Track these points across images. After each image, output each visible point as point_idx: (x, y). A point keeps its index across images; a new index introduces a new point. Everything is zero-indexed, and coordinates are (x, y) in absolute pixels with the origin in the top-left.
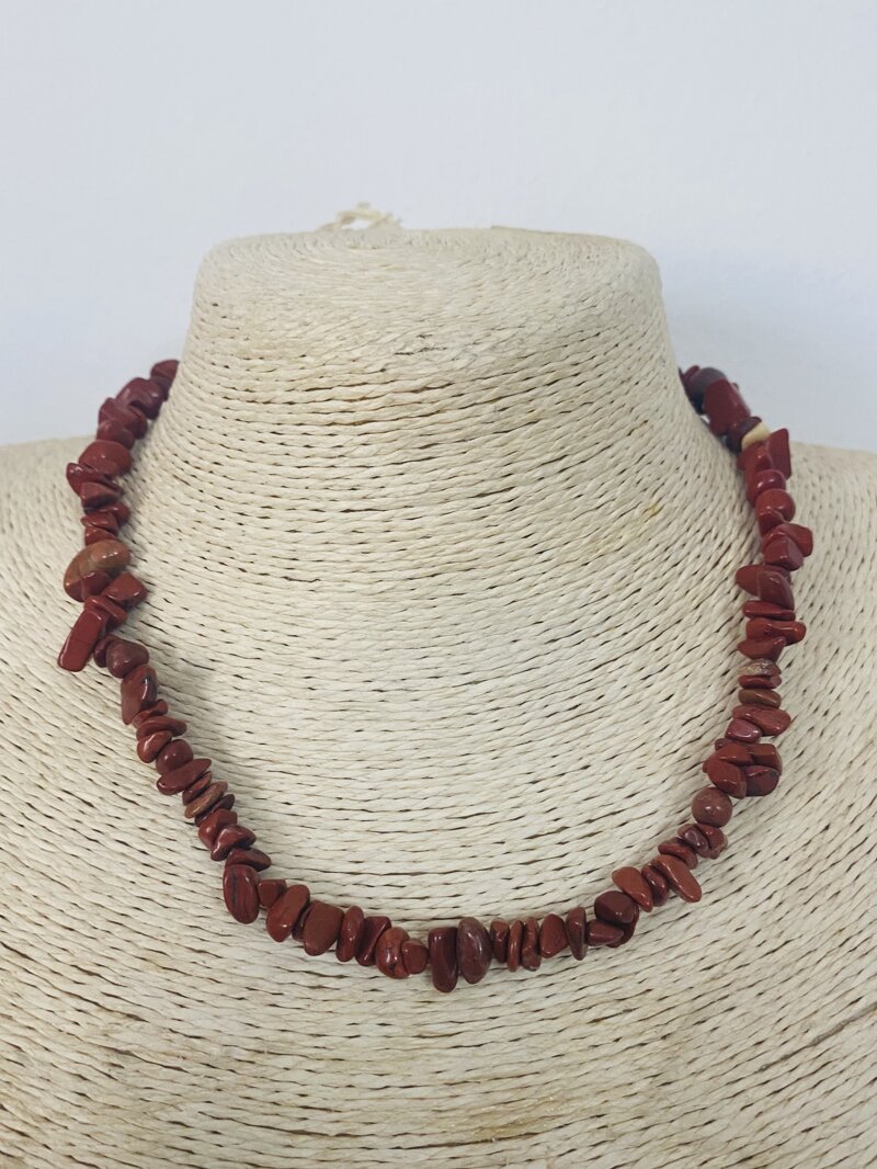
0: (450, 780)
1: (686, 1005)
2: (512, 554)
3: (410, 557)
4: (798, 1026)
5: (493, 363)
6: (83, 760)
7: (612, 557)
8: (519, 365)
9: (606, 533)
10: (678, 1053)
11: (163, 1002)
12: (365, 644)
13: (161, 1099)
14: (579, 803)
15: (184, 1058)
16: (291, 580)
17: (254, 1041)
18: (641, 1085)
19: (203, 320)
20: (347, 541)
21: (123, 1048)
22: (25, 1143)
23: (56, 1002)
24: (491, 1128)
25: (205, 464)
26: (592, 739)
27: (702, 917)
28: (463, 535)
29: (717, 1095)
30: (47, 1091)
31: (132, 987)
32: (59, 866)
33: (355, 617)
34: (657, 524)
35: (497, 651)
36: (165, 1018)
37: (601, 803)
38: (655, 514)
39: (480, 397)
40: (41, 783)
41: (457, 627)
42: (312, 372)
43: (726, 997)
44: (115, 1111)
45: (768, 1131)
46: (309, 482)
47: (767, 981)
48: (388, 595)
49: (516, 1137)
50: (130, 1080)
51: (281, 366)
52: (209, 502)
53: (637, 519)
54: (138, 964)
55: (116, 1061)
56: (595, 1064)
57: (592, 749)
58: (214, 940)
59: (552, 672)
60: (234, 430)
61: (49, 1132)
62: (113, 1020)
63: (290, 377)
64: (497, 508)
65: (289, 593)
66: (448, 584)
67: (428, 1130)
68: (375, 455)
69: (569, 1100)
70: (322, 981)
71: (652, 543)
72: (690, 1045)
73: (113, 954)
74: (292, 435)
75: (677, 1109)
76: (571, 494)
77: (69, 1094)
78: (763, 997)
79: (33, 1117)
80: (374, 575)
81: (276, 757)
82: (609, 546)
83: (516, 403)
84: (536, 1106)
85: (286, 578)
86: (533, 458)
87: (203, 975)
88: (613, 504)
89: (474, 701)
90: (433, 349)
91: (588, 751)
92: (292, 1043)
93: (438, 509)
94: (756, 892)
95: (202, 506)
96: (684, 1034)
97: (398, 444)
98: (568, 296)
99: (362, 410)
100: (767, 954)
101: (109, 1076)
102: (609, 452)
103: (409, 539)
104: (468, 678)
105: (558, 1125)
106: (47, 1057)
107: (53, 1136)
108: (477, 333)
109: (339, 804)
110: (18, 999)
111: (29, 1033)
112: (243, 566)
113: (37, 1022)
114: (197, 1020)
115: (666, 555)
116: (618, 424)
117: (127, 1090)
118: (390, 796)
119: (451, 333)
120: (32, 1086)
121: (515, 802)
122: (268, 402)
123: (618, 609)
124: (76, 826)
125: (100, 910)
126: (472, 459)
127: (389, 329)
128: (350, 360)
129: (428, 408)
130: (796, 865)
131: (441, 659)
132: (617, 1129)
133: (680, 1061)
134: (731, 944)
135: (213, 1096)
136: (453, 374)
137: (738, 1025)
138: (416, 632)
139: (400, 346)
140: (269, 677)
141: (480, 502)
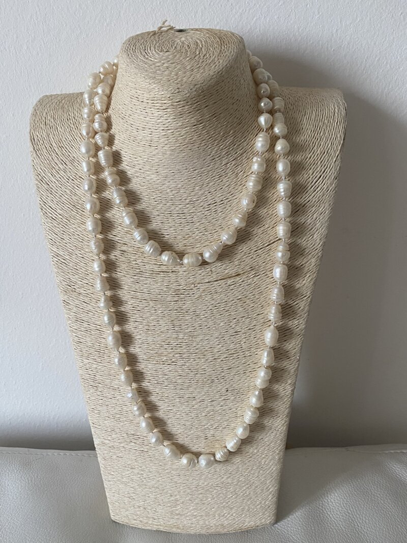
0: (190, 193)
7: (229, 137)
12: (170, 162)
14: (219, 197)
25: (127, 115)
26: (223, 182)
37: (225, 197)
46: (153, 123)
52: (129, 125)
64: (198, 128)
66: (188, 147)
74: (148, 111)
76: (217, 123)
80: (170, 145)
81: (151, 188)
82: (227, 135)
85: (150, 146)
86: (207, 116)
88: (228, 124)
89: (195, 174)
91: (221, 185)
103: (178, 137)
104: (193, 169)
108: (191, 87)
109: (165, 199)
112: (139, 142)
118: (177, 196)
121: (205, 197)
122: (142, 102)
123: (230, 150)
131: (187, 165)
138: (181, 159)
140: (147, 169)
141: (194, 127)
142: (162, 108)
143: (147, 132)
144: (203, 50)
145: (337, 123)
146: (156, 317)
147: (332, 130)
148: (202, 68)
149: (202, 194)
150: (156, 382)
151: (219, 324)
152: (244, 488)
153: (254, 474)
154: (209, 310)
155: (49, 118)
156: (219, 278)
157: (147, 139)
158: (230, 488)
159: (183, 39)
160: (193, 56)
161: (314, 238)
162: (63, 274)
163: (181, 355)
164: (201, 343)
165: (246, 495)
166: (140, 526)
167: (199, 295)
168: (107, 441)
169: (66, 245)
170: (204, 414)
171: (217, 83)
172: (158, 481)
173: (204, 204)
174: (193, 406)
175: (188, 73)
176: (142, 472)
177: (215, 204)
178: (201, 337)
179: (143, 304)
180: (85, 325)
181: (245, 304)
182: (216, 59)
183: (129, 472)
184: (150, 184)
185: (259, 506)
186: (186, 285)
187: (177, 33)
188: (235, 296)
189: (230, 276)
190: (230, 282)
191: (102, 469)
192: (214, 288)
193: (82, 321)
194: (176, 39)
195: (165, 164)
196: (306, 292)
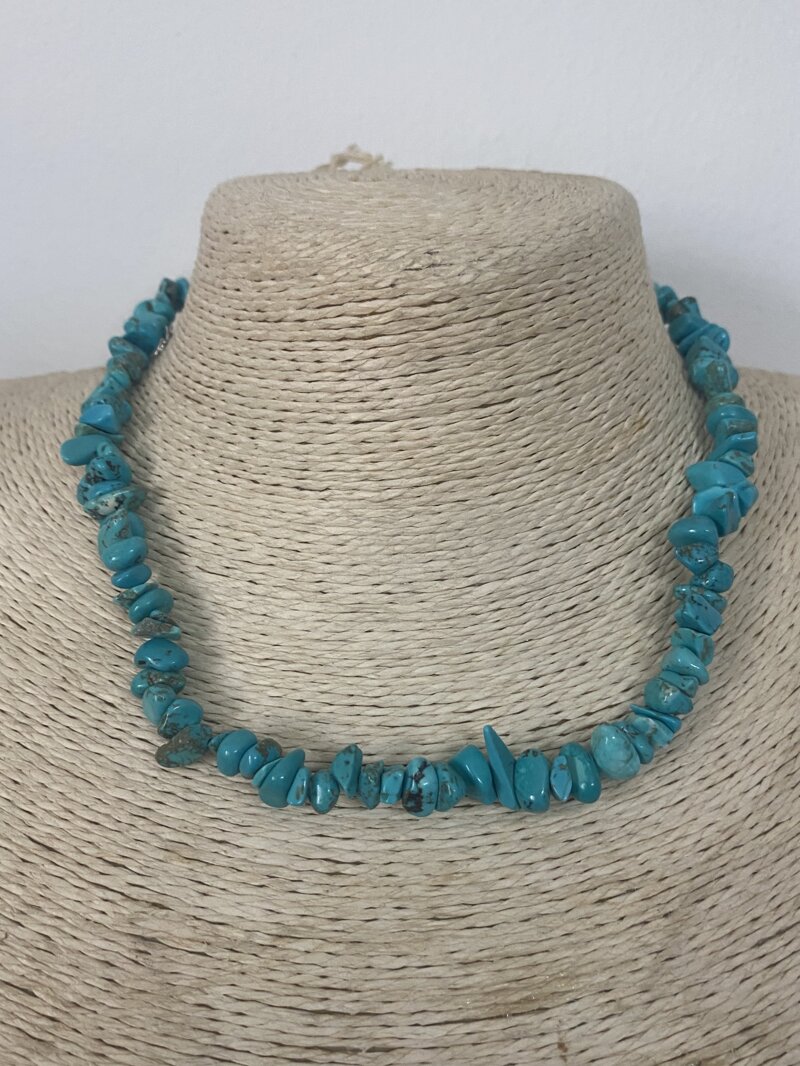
0: (456, 676)
1: (685, 885)
2: (513, 462)
3: (416, 466)
4: (790, 903)
5: (496, 278)
6: (104, 663)
7: (605, 466)
8: (520, 281)
9: (598, 444)
10: (680, 930)
11: (187, 891)
12: (374, 549)
13: (187, 983)
14: (578, 697)
15: (208, 944)
16: (302, 489)
17: (275, 926)
18: (646, 961)
19: (213, 248)
20: (357, 451)
21: (149, 935)
22: (55, 1028)
23: (84, 892)
24: (506, 1004)
25: (218, 382)
26: (589, 637)
27: (697, 802)
28: (467, 444)
29: (718, 968)
30: (77, 978)
31: (156, 877)
32: (83, 763)
33: (364, 523)
34: (645, 436)
35: (499, 554)
36: (189, 906)
37: (599, 697)
38: (643, 427)
39: (483, 311)
40: (64, 686)
41: (461, 532)
42: (324, 289)
43: (723, 876)
44: (143, 996)
45: (766, 1002)
46: (320, 396)
47: (759, 862)
48: (396, 502)
49: (528, 1013)
50: (157, 966)
51: (293, 285)
52: (221, 419)
53: (626, 432)
54: (161, 855)
55: (142, 948)
56: (603, 941)
57: (590, 646)
58: (235, 830)
59: (551, 574)
60: (245, 349)
61: (79, 1017)
62: (139, 908)
63: (302, 295)
64: (498, 419)
65: (300, 502)
66: (451, 490)
67: (445, 1007)
68: (383, 368)
69: (578, 976)
70: (339, 868)
71: (640, 455)
72: (690, 922)
73: (138, 846)
74: (303, 352)
75: (680, 983)
76: (567, 406)
77: (97, 979)
78: (757, 876)
79: (63, 1004)
80: (383, 483)
81: (291, 657)
82: (602, 455)
83: (517, 318)
84: (547, 983)
85: (297, 488)
86: (533, 371)
87: (225, 864)
88: (605, 416)
89: (477, 602)
90: (440, 265)
91: (583, 649)
92: (312, 928)
93: (443, 419)
94: (747, 778)
95: (214, 423)
96: (685, 911)
97: (406, 356)
98: (562, 219)
99: (373, 324)
100: (760, 835)
101: (136, 962)
102: (601, 367)
103: (415, 448)
104: (471, 580)
105: (568, 999)
106: (75, 944)
107: (82, 1020)
108: (481, 250)
109: (351, 701)
110: (47, 891)
111: (58, 923)
112: (255, 477)
113: (65, 912)
114: (221, 906)
115: (653, 465)
116: (609, 340)
117: (154, 975)
118: (399, 692)
119: (457, 250)
120: (61, 973)
121: (518, 697)
122: (280, 321)
123: (611, 515)
124: (100, 725)
125: (125, 805)
126: (477, 371)
127: (397, 247)
128: (360, 277)
129: (436, 322)
130: (784, 752)
131: (446, 563)
132: (626, 1002)
133: (682, 937)
134: (725, 827)
135: (236, 979)
136: (457, 289)
137: (736, 902)
138: (421, 537)
139: (408, 263)
140: (282, 582)
141: (483, 412)
142: (357, 332)
143: (292, 434)
149: (507, 684)
157: (291, 463)
171: (572, 256)
175: (465, 217)
195: (357, 559)
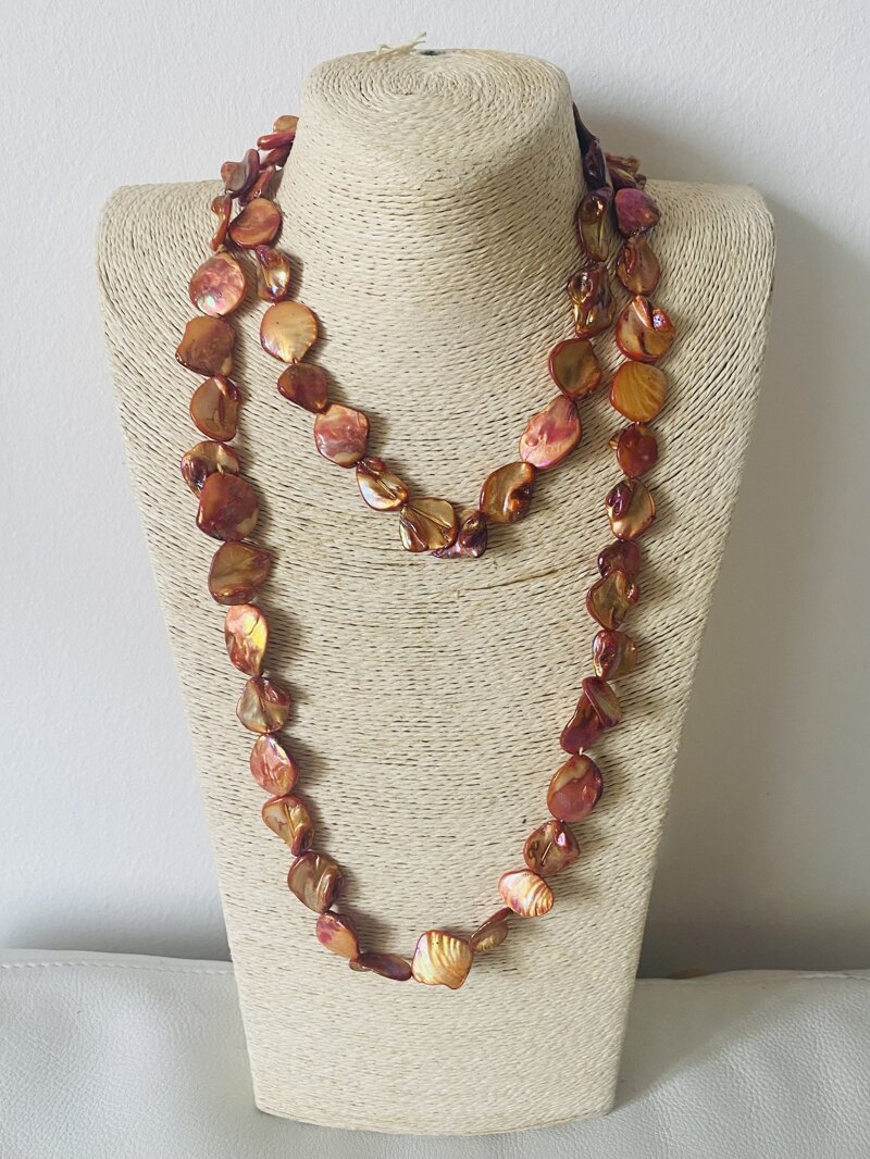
16: (370, 294)
25: (320, 226)
33: (404, 314)
62: (301, 506)
65: (369, 301)
74: (370, 218)
80: (414, 293)
85: (367, 294)
90: (445, 178)
95: (319, 251)
108: (467, 168)
112: (344, 285)
122: (357, 199)
127: (422, 166)
128: (402, 183)
139: (428, 177)
141: (467, 255)
143: (365, 263)
144: (486, 92)
145: (756, 255)
146: (375, 663)
147: (747, 269)
148: (487, 129)
149: (477, 399)
150: (371, 803)
151: (511, 678)
152: (553, 1033)
153: (574, 1001)
154: (489, 647)
155: (140, 232)
156: (512, 579)
157: (363, 280)
158: (522, 1034)
159: (440, 69)
160: (467, 105)
161: (713, 494)
162: (171, 569)
163: (427, 744)
164: (470, 719)
165: (555, 1047)
166: (319, 1122)
167: (468, 614)
168: (258, 935)
169: (179, 505)
170: (472, 873)
171: (520, 162)
172: (368, 1020)
173: (481, 420)
174: (451, 855)
175: (459, 141)
176: (332, 1002)
177: (504, 421)
178: (470, 706)
179: (346, 635)
180: (219, 679)
181: (566, 634)
182: (516, 112)
183: (303, 1002)
184: (365, 375)
185: (582, 1072)
186: (441, 593)
187: (423, 57)
188: (546, 617)
189: (535, 574)
190: (534, 586)
191: (241, 996)
192: (501, 600)
193: (212, 672)
194: (423, 70)
195: (400, 334)
196: (694, 610)
